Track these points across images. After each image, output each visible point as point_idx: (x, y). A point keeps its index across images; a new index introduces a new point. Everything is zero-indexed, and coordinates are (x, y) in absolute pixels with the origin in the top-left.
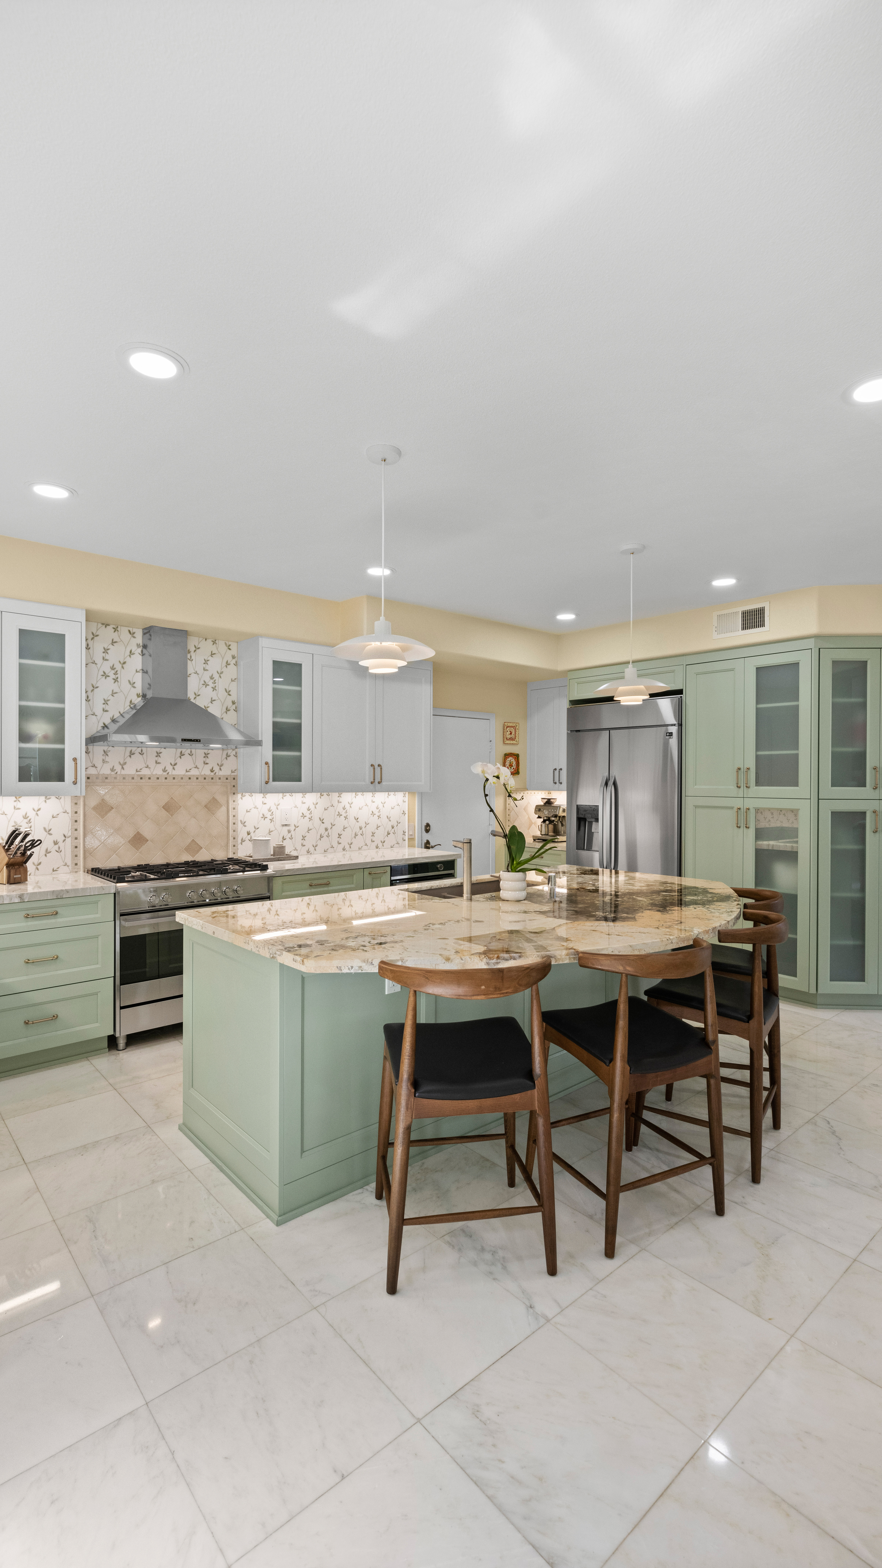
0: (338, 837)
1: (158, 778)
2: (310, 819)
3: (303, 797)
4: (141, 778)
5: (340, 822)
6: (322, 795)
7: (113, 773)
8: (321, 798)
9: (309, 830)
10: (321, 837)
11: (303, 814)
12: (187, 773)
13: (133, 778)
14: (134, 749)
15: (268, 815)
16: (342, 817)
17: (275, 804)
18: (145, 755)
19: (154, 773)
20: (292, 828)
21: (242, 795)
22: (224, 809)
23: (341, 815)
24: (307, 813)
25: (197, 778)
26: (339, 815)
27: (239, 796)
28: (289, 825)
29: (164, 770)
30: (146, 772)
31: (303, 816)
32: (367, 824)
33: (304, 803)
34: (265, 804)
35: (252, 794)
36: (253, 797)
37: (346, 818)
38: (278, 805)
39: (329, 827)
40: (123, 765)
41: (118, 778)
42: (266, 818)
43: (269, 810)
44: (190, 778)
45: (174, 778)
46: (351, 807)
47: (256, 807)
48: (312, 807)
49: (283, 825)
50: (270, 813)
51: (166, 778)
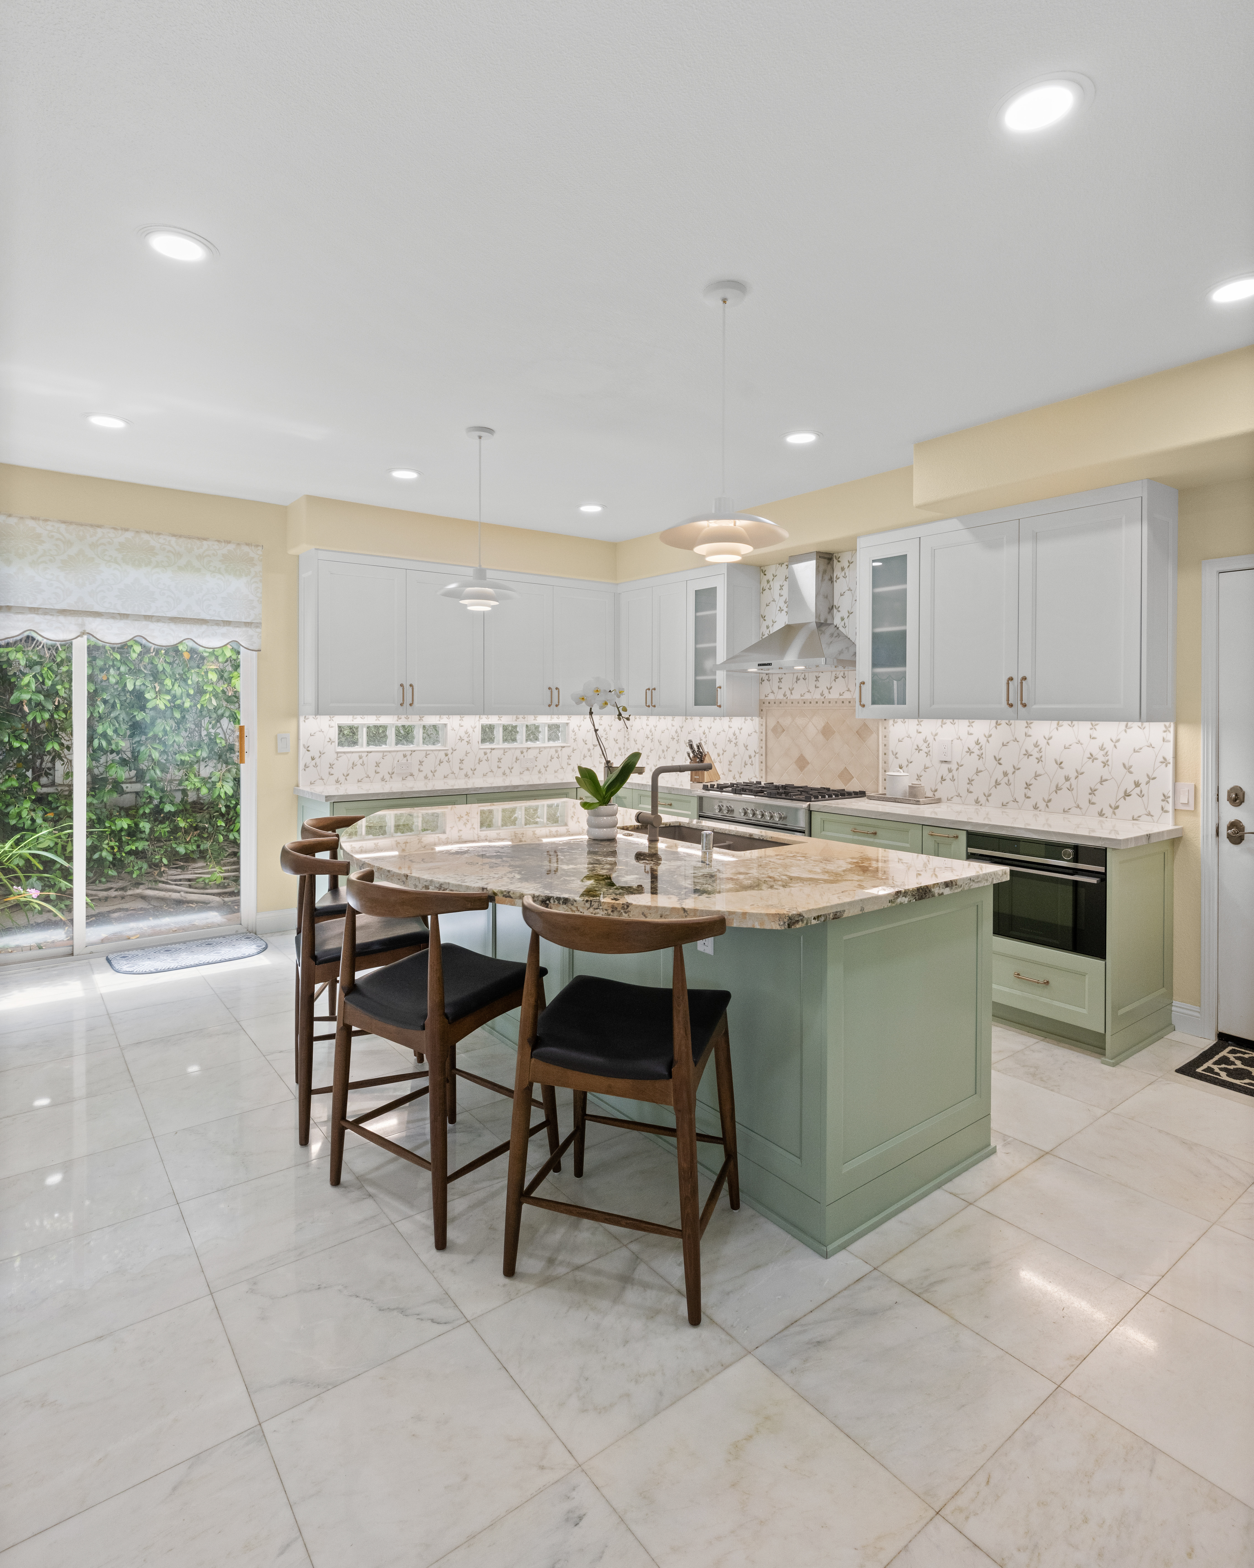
0: (1026, 788)
1: (817, 702)
2: (980, 757)
3: (969, 726)
4: (804, 703)
5: (1029, 767)
6: (1000, 724)
7: (785, 698)
8: (996, 728)
9: (978, 772)
10: (997, 783)
11: (969, 749)
12: (841, 697)
13: (798, 703)
14: (799, 675)
15: (924, 747)
16: (1033, 759)
17: (932, 734)
18: (807, 680)
19: (814, 698)
20: (954, 766)
21: (894, 721)
22: (874, 735)
23: (1031, 755)
24: (975, 749)
25: (850, 702)
26: (1028, 755)
27: (891, 722)
28: (950, 762)
29: (822, 695)
30: (808, 696)
31: (969, 751)
32: (1079, 773)
33: (971, 734)
34: (920, 733)
35: (905, 720)
36: (906, 724)
37: (1039, 760)
38: (936, 735)
39: (1010, 770)
40: (791, 690)
41: (788, 702)
42: (921, 750)
43: (925, 741)
44: (843, 702)
45: (830, 702)
46: (1048, 743)
47: (909, 737)
48: (983, 741)
49: (942, 762)
50: (926, 745)
51: (823, 702)
